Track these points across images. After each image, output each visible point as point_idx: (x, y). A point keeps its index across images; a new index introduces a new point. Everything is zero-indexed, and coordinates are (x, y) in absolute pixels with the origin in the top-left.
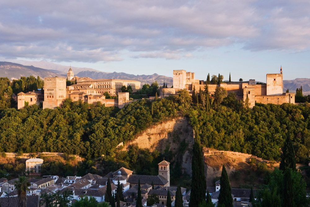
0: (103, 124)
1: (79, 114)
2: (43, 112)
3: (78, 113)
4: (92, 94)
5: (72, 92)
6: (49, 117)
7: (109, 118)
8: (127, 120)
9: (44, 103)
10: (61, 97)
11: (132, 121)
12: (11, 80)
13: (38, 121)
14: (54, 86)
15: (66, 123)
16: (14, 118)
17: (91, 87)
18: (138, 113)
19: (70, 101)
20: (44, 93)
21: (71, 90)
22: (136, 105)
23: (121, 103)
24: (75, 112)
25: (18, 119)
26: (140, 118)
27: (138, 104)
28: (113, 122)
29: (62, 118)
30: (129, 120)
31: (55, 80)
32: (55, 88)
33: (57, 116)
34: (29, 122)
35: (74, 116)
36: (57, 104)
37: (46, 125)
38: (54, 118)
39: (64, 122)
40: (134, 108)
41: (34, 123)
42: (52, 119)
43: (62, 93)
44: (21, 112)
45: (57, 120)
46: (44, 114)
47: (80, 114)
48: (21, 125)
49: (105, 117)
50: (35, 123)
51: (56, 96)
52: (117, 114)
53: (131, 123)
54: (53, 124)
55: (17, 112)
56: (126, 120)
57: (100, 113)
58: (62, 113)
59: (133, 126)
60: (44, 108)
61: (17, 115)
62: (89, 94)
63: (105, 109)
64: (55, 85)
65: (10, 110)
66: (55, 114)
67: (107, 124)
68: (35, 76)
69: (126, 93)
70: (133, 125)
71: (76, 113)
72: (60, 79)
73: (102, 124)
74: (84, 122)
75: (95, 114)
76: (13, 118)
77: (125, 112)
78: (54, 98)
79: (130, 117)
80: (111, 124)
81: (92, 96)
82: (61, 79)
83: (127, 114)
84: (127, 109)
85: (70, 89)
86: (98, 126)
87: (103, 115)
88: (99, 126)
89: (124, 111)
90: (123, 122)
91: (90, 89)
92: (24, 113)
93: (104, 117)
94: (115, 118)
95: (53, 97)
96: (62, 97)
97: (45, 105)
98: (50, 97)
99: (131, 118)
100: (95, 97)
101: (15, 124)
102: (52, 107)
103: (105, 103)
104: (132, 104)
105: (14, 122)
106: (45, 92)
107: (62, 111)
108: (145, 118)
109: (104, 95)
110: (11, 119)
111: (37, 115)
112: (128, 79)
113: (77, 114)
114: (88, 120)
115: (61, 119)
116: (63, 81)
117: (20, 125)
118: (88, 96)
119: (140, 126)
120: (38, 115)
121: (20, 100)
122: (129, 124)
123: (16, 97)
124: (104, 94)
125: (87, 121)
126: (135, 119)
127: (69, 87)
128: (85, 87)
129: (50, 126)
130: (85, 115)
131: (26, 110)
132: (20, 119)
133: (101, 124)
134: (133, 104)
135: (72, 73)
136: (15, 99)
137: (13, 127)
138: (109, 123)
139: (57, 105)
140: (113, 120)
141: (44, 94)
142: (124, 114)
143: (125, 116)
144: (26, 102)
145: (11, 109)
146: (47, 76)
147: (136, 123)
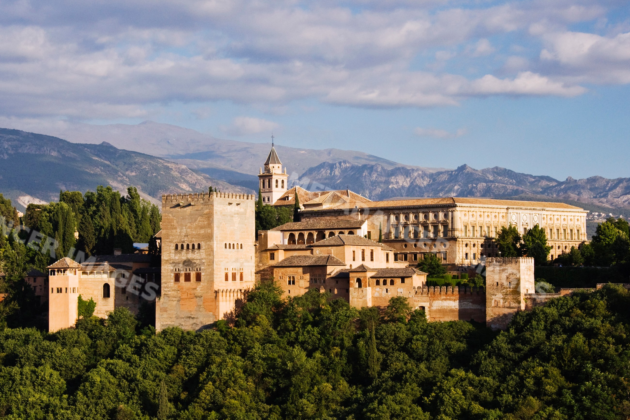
0: (418, 401)
1: (310, 355)
2: (155, 345)
3: (306, 349)
4: (368, 263)
5: (281, 256)
6: (180, 366)
7: (447, 374)
8: (530, 382)
9: (160, 304)
10: (234, 278)
11: (550, 389)
12: (21, 208)
13: (133, 385)
14: (202, 232)
15: (256, 395)
16: (34, 372)
17: (363, 232)
18: (576, 352)
19: (271, 295)
20: (163, 263)
21: (276, 249)
22: (567, 314)
23: (497, 306)
24: (291, 344)
25: (51, 375)
26: (588, 377)
27: (579, 311)
28: (464, 393)
29: (239, 373)
30: (538, 382)
31: (209, 204)
32: (210, 237)
33: (218, 360)
34: (96, 391)
35: (290, 365)
36: (217, 307)
37: (170, 400)
38: (201, 370)
39: (247, 390)
40: (557, 327)
41: (117, 396)
42: (197, 376)
43: (237, 260)
44: (64, 345)
45: (214, 382)
46: (161, 355)
47: (318, 355)
48: (61, 400)
49: (429, 369)
50: (121, 395)
51: (212, 274)
52: (483, 354)
53: (546, 398)
54: (197, 396)
55: (46, 343)
56: (521, 384)
57: (403, 349)
58: (239, 348)
59: (557, 413)
60: (159, 328)
61: (43, 356)
62: (355, 265)
63: (425, 332)
64: (210, 225)
65: (13, 338)
66: (208, 355)
67: (439, 400)
68: (120, 186)
69: (521, 259)
70: (556, 408)
71: (297, 350)
72: (230, 200)
73: (414, 402)
74: (334, 389)
75: (383, 352)
76: (27, 369)
77: (519, 345)
78: (203, 283)
79: (540, 368)
80: (455, 401)
81: (369, 274)
82: (235, 200)
83: (525, 357)
84: (527, 335)
85: (270, 245)
86: (398, 407)
87: (419, 359)
88: (401, 409)
89: (511, 341)
90: (510, 392)
91: (358, 242)
92: (77, 351)
93: (422, 366)
94: (471, 375)
95: (198, 278)
96: (238, 277)
97: (165, 315)
98: (188, 278)
99: (546, 373)
100: (381, 280)
101: (37, 396)
102: (191, 321)
103: (426, 305)
104: (548, 310)
105: (30, 389)
106: (164, 257)
107: (235, 339)
108: (611, 376)
109: (422, 270)
110: (18, 377)
111: (129, 360)
112: (522, 199)
113: (303, 354)
114: (351, 383)
115: (232, 375)
116: (242, 210)
117: (57, 402)
118: (351, 275)
119: (589, 409)
120: (136, 357)
121: (59, 291)
122: (535, 401)
123: (40, 280)
124: (421, 267)
125: (345, 384)
126: (563, 379)
127: (266, 236)
128: (337, 232)
129: (185, 404)
130: (337, 359)
131: (84, 338)
132: (56, 374)
133: (409, 402)
134: (553, 311)
135: (279, 171)
136: (38, 290)
137: (25, 411)
138: (446, 398)
139: (215, 316)
140: (462, 380)
141: (163, 267)
142: (515, 356)
143: (517, 364)
144: (84, 299)
145: (20, 331)
146: (172, 188)
147: (569, 397)
